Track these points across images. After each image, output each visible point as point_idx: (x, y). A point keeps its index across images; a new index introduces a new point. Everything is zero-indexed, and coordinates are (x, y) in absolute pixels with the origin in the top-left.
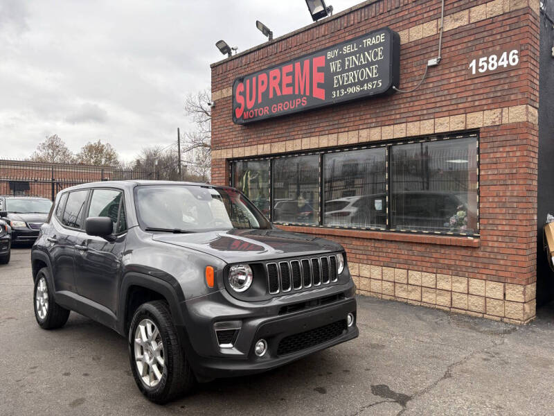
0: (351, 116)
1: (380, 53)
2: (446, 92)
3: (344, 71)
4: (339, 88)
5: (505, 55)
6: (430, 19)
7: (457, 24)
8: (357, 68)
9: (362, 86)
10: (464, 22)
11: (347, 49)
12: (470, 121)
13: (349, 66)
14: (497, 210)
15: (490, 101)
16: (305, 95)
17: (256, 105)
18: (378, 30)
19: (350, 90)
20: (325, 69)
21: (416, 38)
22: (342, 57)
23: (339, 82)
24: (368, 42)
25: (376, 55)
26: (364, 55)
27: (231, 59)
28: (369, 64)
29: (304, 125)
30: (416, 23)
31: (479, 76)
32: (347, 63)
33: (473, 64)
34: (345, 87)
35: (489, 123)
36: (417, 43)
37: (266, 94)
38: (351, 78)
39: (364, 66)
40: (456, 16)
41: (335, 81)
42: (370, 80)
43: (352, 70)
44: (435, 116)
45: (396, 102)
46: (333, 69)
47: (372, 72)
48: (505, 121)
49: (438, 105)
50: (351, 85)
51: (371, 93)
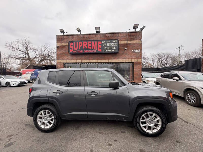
0: (107, 56)
1: (116, 44)
2: (128, 55)
3: (107, 46)
4: (106, 50)
5: (138, 50)
6: (125, 40)
7: (130, 43)
8: (110, 46)
9: (111, 50)
10: (131, 43)
11: (107, 42)
12: (132, 60)
13: (108, 45)
14: (137, 76)
15: (136, 57)
16: (95, 50)
17: (78, 49)
18: (116, 39)
19: (108, 51)
20: (102, 44)
21: (121, 43)
22: (106, 43)
23: (105, 48)
24: (113, 41)
25: (115, 44)
26: (112, 44)
27: (64, 36)
28: (113, 46)
29: (93, 57)
30: (122, 40)
31: (134, 53)
32: (107, 45)
33: (133, 50)
34: (107, 50)
35: (136, 61)
36: (122, 44)
37: (82, 47)
38: (109, 48)
39: (112, 46)
40: (130, 41)
41: (104, 48)
42: (114, 49)
43: (109, 46)
44: (126, 59)
45: (118, 55)
46: (104, 45)
47: (114, 48)
48: (138, 61)
49: (126, 57)
50: (109, 50)
51: (114, 52)
